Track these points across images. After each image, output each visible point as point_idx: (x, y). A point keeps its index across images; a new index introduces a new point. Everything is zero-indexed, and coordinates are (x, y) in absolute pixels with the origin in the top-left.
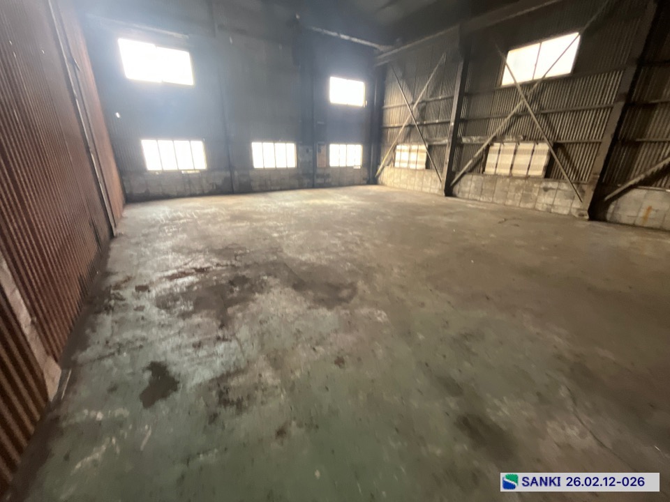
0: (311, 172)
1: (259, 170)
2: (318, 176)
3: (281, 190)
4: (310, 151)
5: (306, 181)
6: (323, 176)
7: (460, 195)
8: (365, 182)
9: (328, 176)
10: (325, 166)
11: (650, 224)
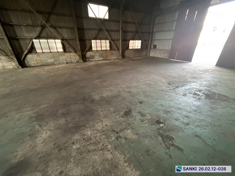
11: (39, 64)
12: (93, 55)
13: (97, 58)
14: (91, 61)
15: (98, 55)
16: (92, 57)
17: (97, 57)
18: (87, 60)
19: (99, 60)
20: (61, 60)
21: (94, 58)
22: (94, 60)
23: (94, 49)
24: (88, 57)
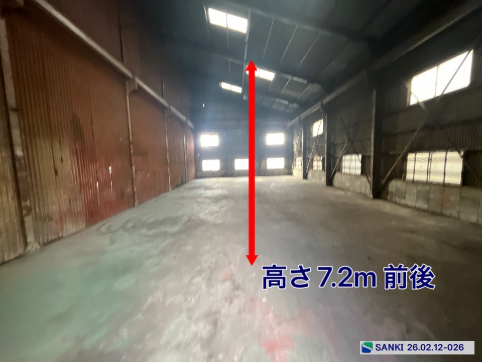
1: (237, 170)
2: (261, 172)
4: (258, 163)
6: (264, 172)
7: (308, 178)
8: (287, 174)
9: (267, 172)
10: (265, 168)
11: (339, 186)
12: (403, 190)
13: (410, 200)
14: (395, 203)
15: (415, 191)
16: (402, 194)
17: (412, 196)
18: (388, 198)
19: (414, 208)
20: (356, 186)
21: (404, 198)
22: (403, 202)
23: (409, 176)
24: (392, 193)
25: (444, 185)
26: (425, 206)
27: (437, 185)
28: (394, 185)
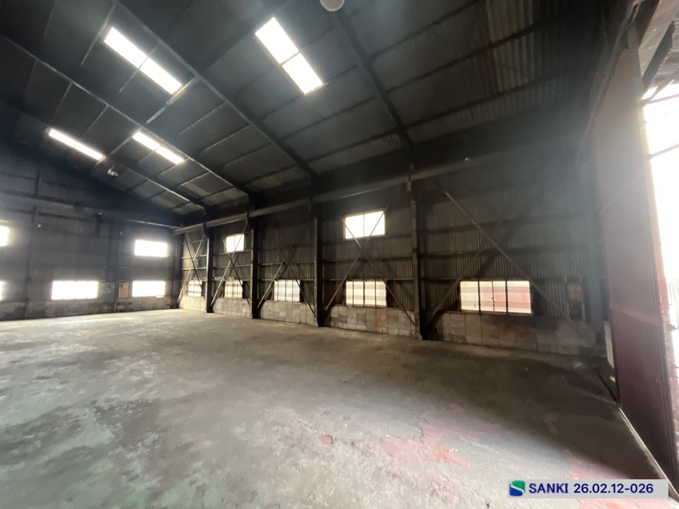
0: (112, 300)
1: (57, 301)
2: (118, 304)
3: (78, 315)
4: (113, 286)
5: (106, 308)
6: (124, 304)
7: (215, 311)
8: (169, 307)
9: (130, 303)
10: (127, 296)
11: (271, 318)
12: (345, 315)
13: (352, 324)
14: (338, 328)
15: (355, 315)
16: (344, 319)
17: (353, 320)
18: (332, 324)
19: (356, 330)
20: (294, 316)
21: (346, 322)
22: (345, 326)
23: (349, 301)
24: (334, 318)
25: (377, 307)
26: (364, 328)
27: (371, 307)
28: (336, 311)
